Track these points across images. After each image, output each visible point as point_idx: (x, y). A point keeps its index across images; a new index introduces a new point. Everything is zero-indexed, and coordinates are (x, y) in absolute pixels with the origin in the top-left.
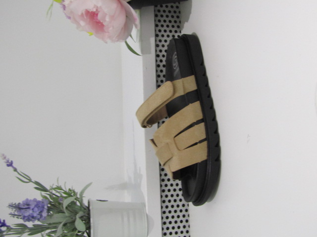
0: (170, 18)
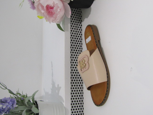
0: (76, 16)
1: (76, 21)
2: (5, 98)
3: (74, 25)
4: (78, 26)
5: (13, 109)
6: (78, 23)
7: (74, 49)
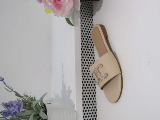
1: (86, 15)
2: (11, 101)
3: (84, 20)
4: (89, 20)
5: (20, 113)
6: (89, 17)
7: (85, 45)
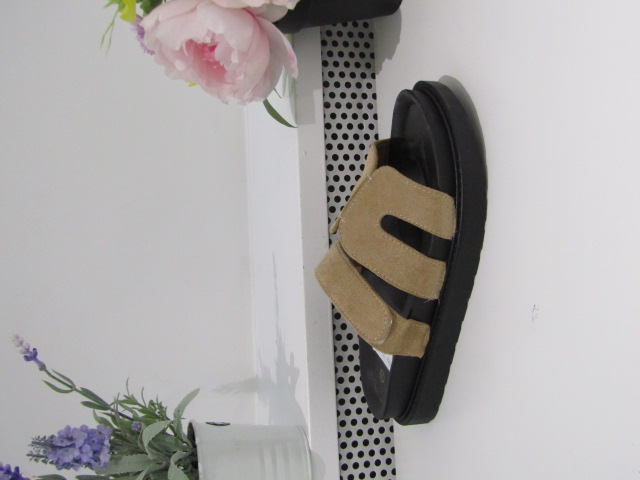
0: (351, 48)
2: (68, 428)
3: (342, 89)
4: (364, 89)
6: (363, 76)
